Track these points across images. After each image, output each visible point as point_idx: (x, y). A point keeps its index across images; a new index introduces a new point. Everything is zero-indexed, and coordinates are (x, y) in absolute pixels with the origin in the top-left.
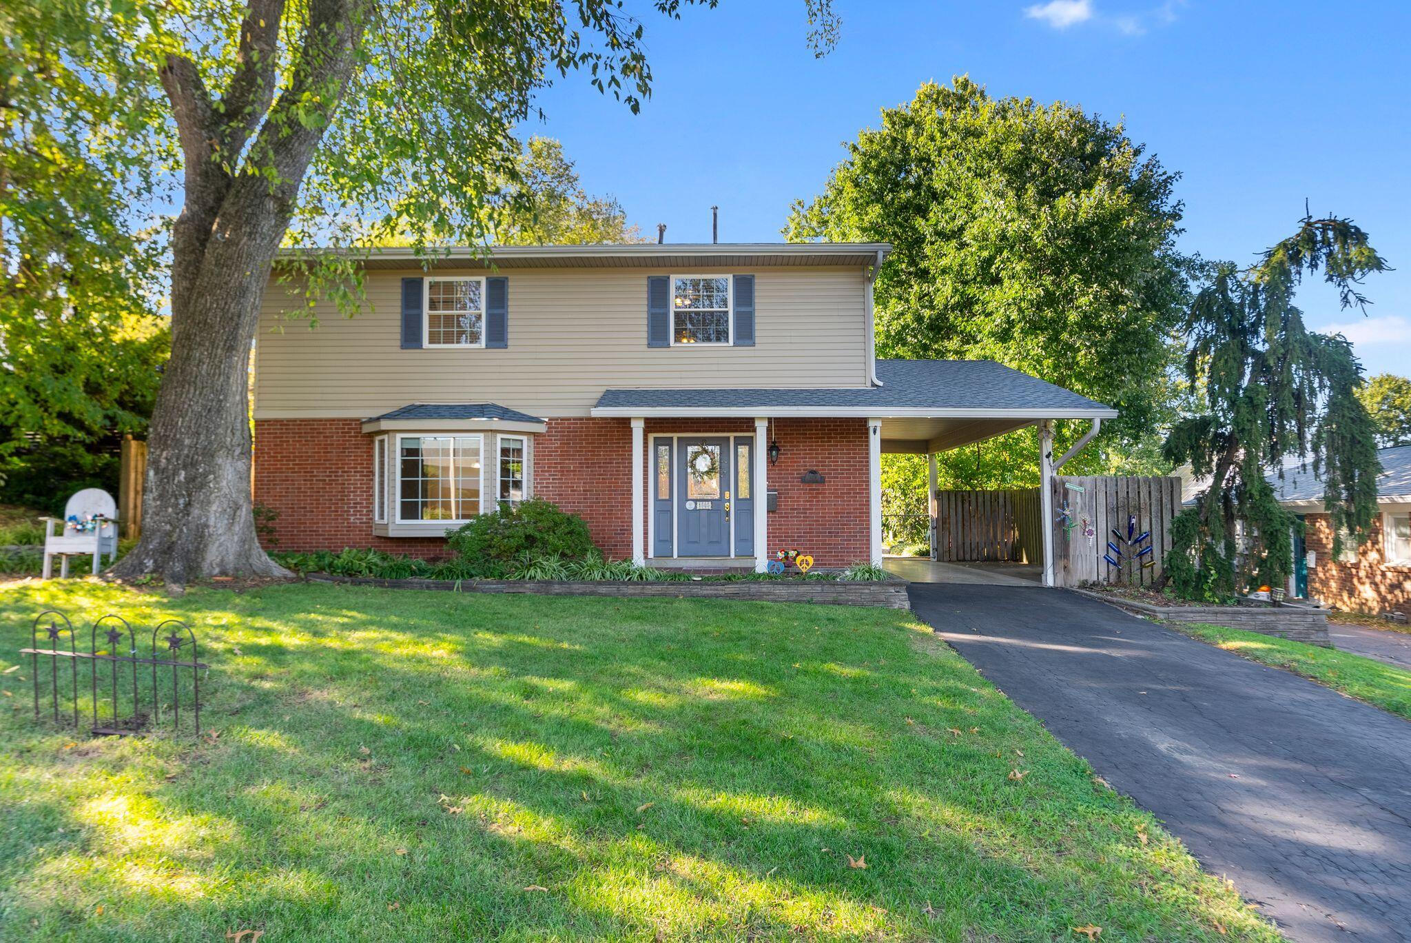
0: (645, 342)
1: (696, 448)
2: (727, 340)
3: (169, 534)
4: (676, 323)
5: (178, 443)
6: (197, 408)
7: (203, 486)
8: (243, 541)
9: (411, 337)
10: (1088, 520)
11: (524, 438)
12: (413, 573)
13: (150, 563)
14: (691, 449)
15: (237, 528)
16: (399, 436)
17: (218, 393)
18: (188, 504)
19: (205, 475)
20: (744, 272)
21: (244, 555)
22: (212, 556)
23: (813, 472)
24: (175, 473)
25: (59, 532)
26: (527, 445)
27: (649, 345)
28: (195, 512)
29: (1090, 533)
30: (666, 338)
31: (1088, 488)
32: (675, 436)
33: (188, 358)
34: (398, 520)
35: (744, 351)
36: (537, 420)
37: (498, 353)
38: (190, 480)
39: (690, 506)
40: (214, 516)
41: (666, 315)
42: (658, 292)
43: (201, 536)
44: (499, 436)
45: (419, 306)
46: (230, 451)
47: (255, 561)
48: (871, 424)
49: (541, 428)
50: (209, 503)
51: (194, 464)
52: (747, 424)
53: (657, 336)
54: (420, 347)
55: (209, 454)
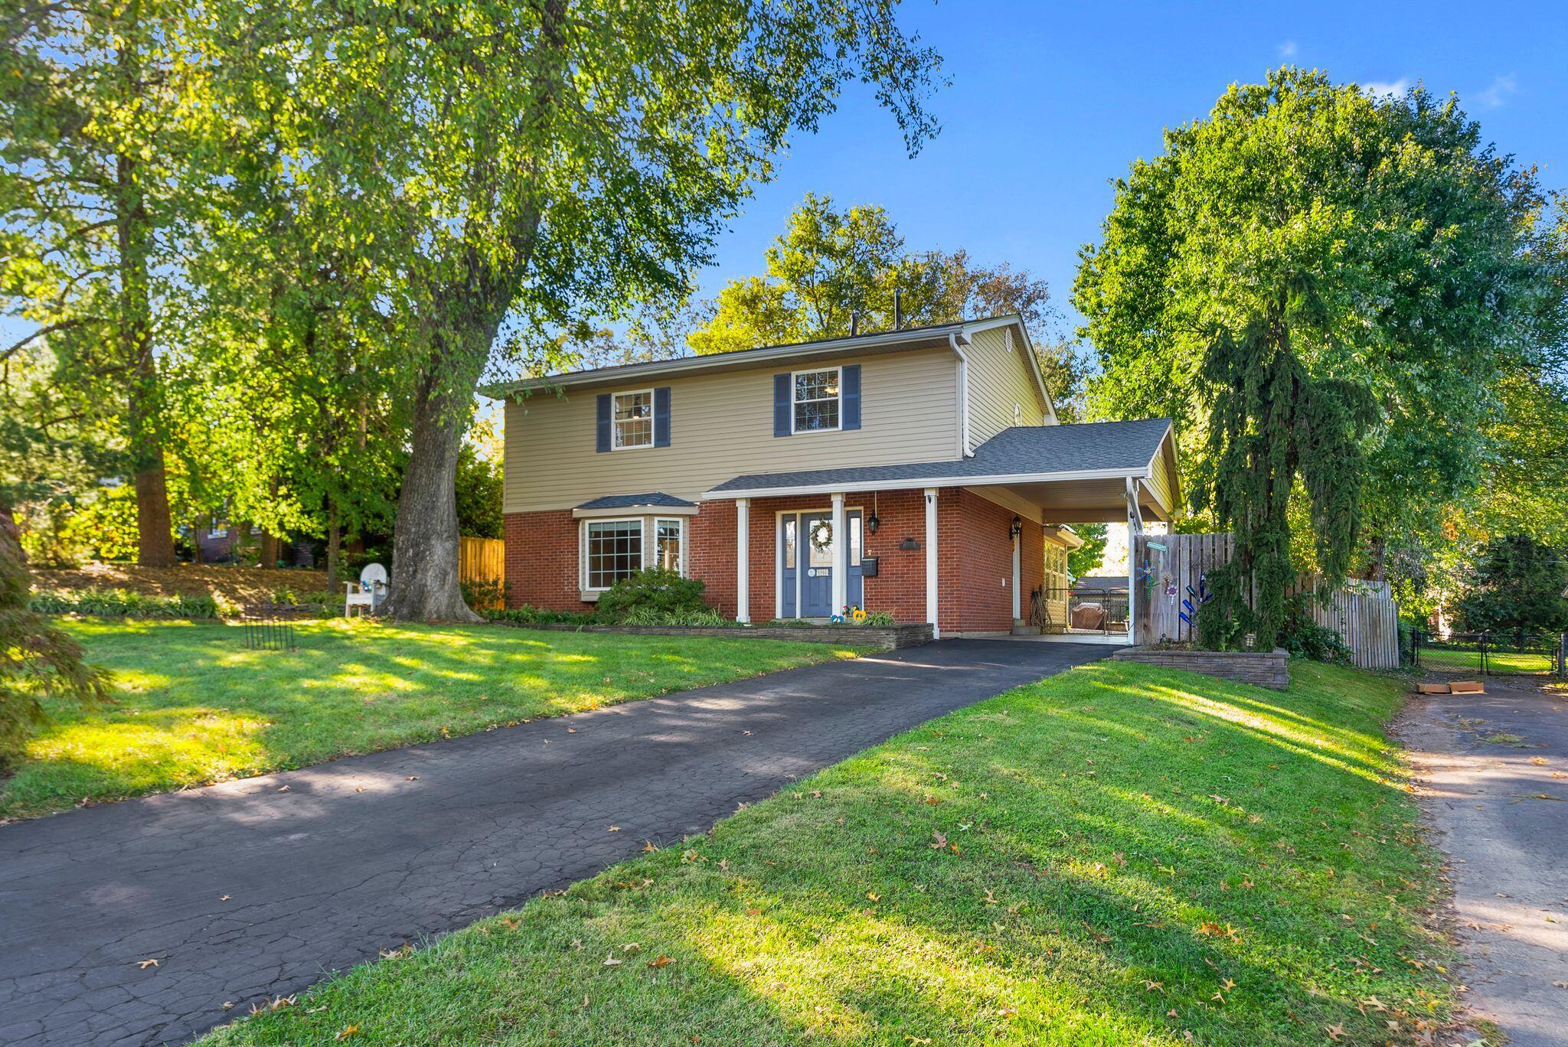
0: (772, 432)
1: (817, 523)
2: (836, 425)
3: (404, 590)
4: (798, 413)
5: (408, 531)
6: (419, 507)
7: (423, 558)
8: (451, 597)
9: (603, 444)
10: (1171, 578)
11: (681, 520)
12: (558, 621)
13: (392, 609)
14: (814, 523)
15: (446, 588)
16: (588, 522)
17: (432, 496)
18: (415, 571)
19: (424, 552)
20: (851, 363)
21: (451, 606)
22: (431, 605)
23: (910, 540)
24: (407, 551)
25: (355, 591)
26: (682, 526)
27: (776, 435)
28: (419, 576)
29: (1173, 591)
30: (789, 428)
31: (1171, 547)
32: (798, 512)
33: (414, 474)
34: (587, 588)
35: (852, 434)
36: (691, 504)
37: (663, 451)
38: (416, 555)
39: (811, 573)
40: (430, 579)
41: (789, 407)
42: (782, 387)
43: (422, 593)
44: (656, 519)
45: (609, 417)
46: (440, 535)
47: (458, 611)
48: (926, 494)
49: (695, 511)
50: (427, 570)
51: (418, 545)
52: (824, 500)
53: (781, 428)
54: (609, 450)
55: (427, 538)
